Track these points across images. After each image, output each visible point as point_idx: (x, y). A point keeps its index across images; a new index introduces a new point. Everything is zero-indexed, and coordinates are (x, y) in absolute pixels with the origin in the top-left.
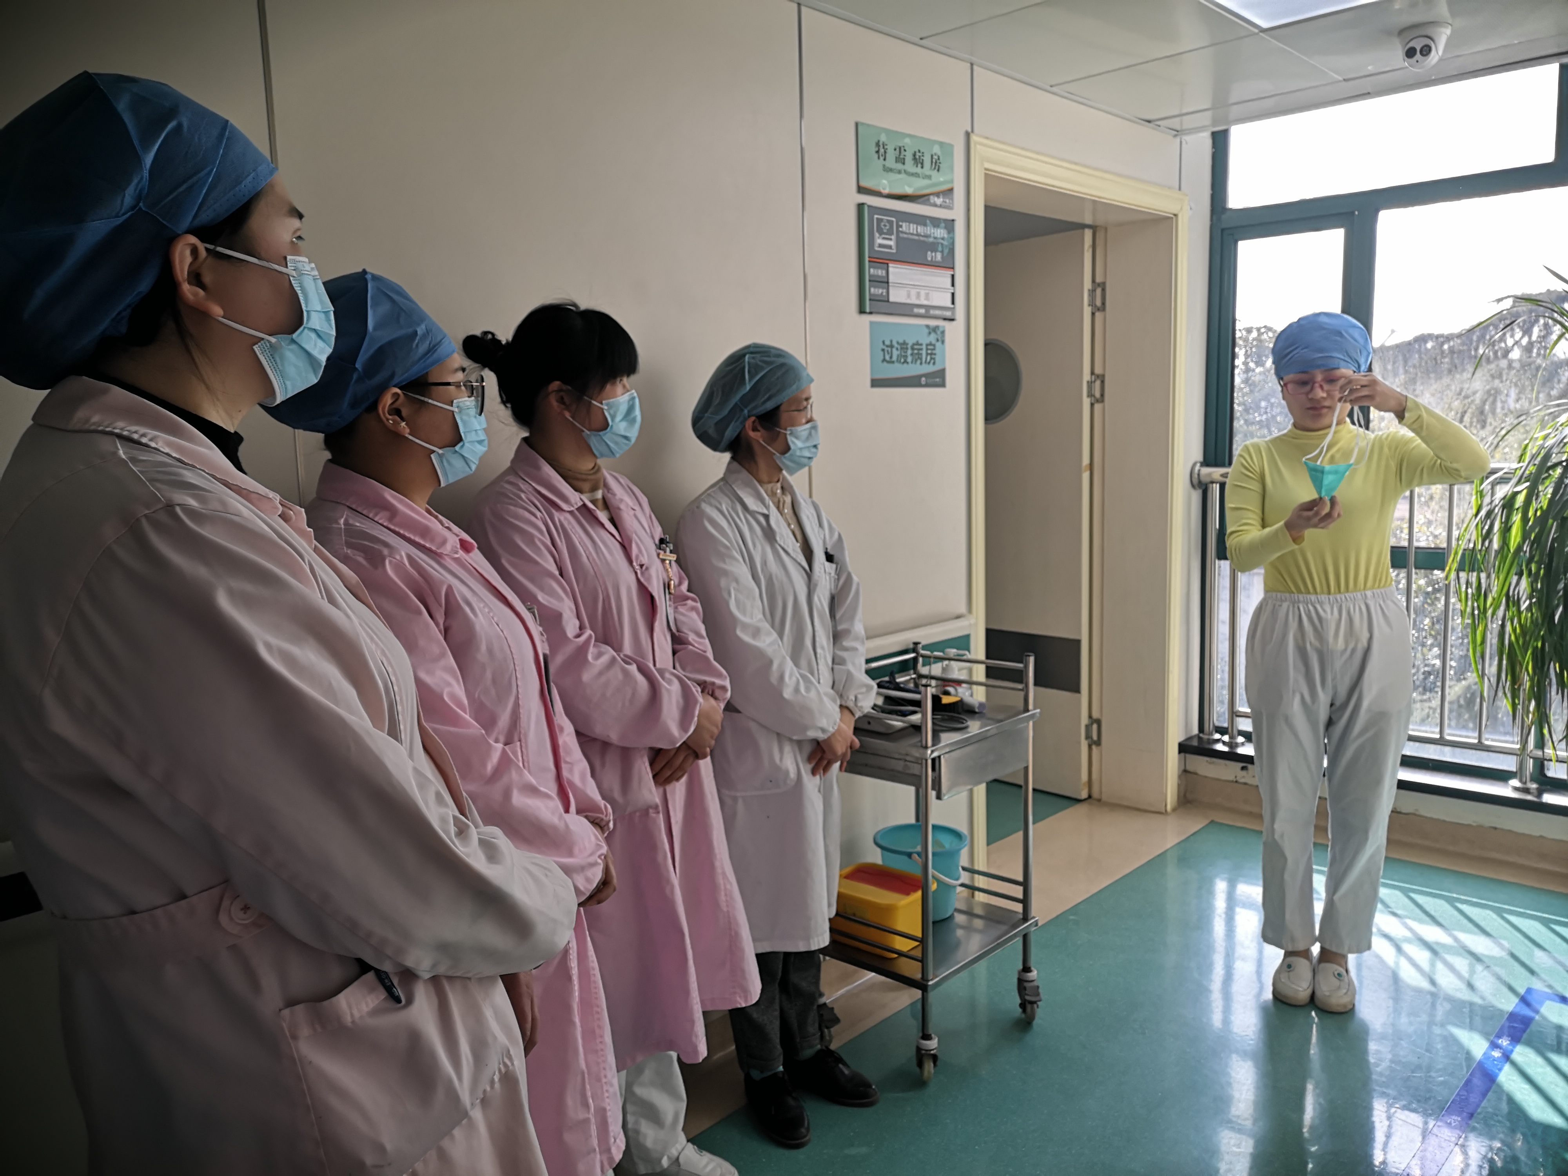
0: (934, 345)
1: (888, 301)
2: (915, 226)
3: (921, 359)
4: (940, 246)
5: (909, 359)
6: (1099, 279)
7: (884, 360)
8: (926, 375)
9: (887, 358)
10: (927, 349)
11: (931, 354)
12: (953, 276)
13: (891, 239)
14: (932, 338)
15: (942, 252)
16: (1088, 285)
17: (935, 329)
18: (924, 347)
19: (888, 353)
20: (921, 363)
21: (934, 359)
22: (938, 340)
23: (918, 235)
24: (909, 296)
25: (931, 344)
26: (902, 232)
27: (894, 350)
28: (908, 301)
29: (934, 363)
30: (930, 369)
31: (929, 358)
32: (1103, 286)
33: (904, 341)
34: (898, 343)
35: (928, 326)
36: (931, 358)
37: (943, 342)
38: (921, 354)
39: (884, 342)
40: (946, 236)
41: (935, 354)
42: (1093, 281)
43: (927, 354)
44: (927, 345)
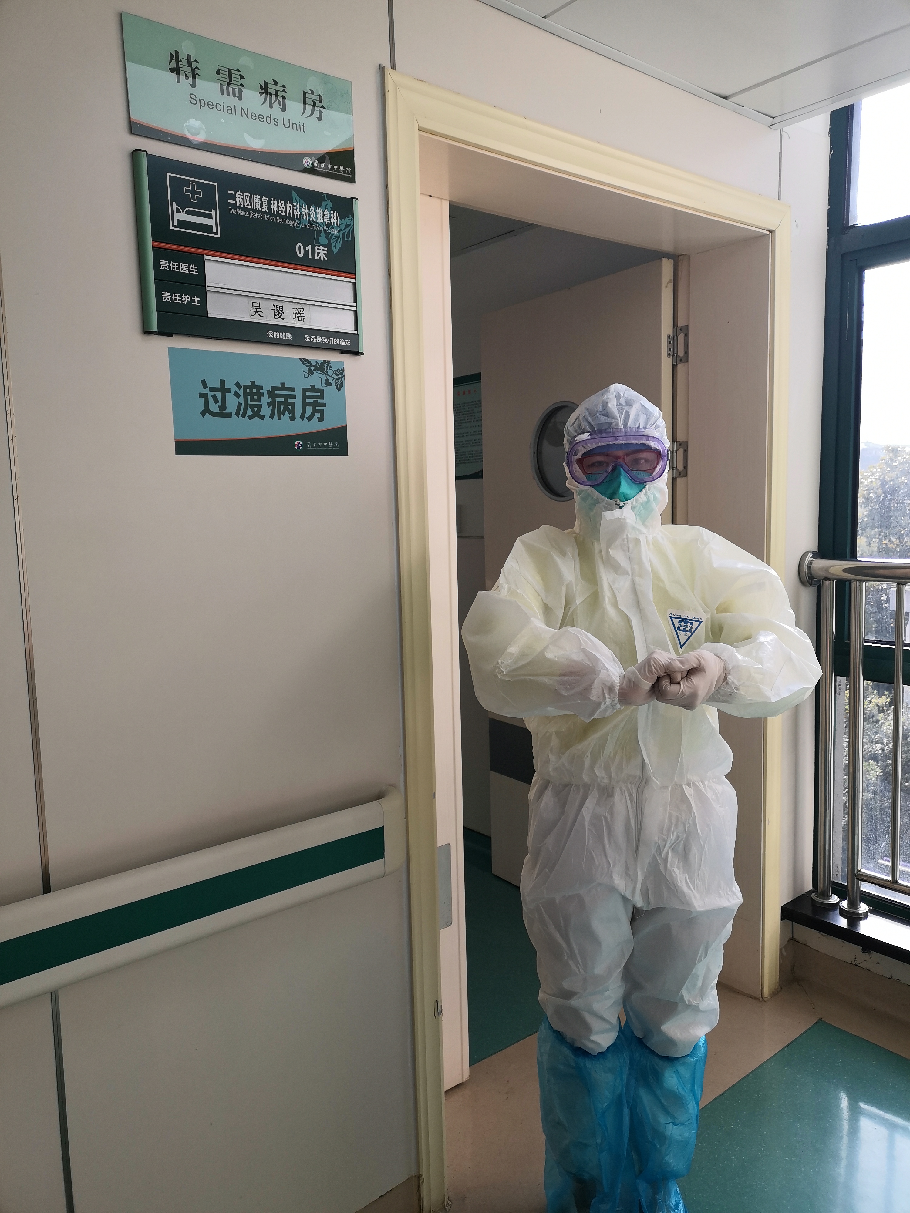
0: (321, 391)
1: (207, 316)
2: (265, 199)
3: (293, 412)
4: (323, 235)
5: (266, 411)
6: (681, 323)
7: (206, 411)
8: (305, 437)
9: (214, 407)
10: (305, 397)
11: (316, 404)
12: (355, 284)
13: (210, 217)
14: (317, 380)
15: (329, 246)
16: (667, 329)
17: (322, 367)
18: (299, 394)
19: (216, 401)
20: (293, 419)
21: (322, 412)
22: (328, 384)
23: (270, 213)
24: (257, 311)
25: (313, 388)
26: (234, 206)
27: (230, 397)
28: (256, 319)
29: (321, 419)
30: (315, 426)
31: (309, 410)
32: (685, 330)
33: (253, 383)
34: (238, 385)
35: (304, 361)
36: (314, 412)
37: (340, 386)
38: (293, 404)
39: (204, 383)
40: (335, 221)
41: (324, 405)
42: (675, 324)
43: (305, 405)
44: (304, 390)
